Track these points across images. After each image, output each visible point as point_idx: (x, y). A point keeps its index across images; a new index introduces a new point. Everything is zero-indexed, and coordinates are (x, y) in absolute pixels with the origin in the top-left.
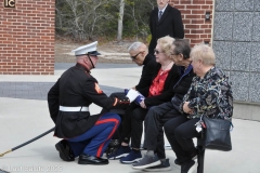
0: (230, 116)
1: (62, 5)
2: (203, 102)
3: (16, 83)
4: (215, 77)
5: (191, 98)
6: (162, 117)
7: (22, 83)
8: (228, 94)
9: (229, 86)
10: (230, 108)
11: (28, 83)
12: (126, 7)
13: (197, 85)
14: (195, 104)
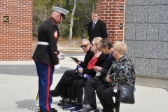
0: (134, 83)
1: (37, 20)
2: (117, 75)
3: (9, 66)
5: (111, 73)
6: (94, 85)
7: (13, 66)
8: (132, 70)
9: (132, 66)
10: (133, 79)
11: (16, 66)
12: (74, 21)
13: (114, 65)
14: (113, 77)
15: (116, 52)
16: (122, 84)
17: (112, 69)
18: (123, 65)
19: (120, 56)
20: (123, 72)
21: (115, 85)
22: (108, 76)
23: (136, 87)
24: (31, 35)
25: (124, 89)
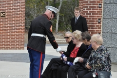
0: (110, 70)
1: (29, 15)
2: (96, 63)
3: (5, 54)
4: (102, 50)
5: (90, 61)
6: (76, 70)
7: (8, 54)
8: (108, 59)
9: (108, 55)
10: (110, 66)
11: (11, 54)
12: (60, 16)
13: (93, 54)
14: (92, 64)
15: (94, 43)
16: (100, 70)
17: (91, 57)
18: (101, 54)
19: (98, 47)
20: (101, 60)
21: (94, 71)
22: (88, 63)
23: (112, 73)
24: (23, 28)
25: (101, 74)
